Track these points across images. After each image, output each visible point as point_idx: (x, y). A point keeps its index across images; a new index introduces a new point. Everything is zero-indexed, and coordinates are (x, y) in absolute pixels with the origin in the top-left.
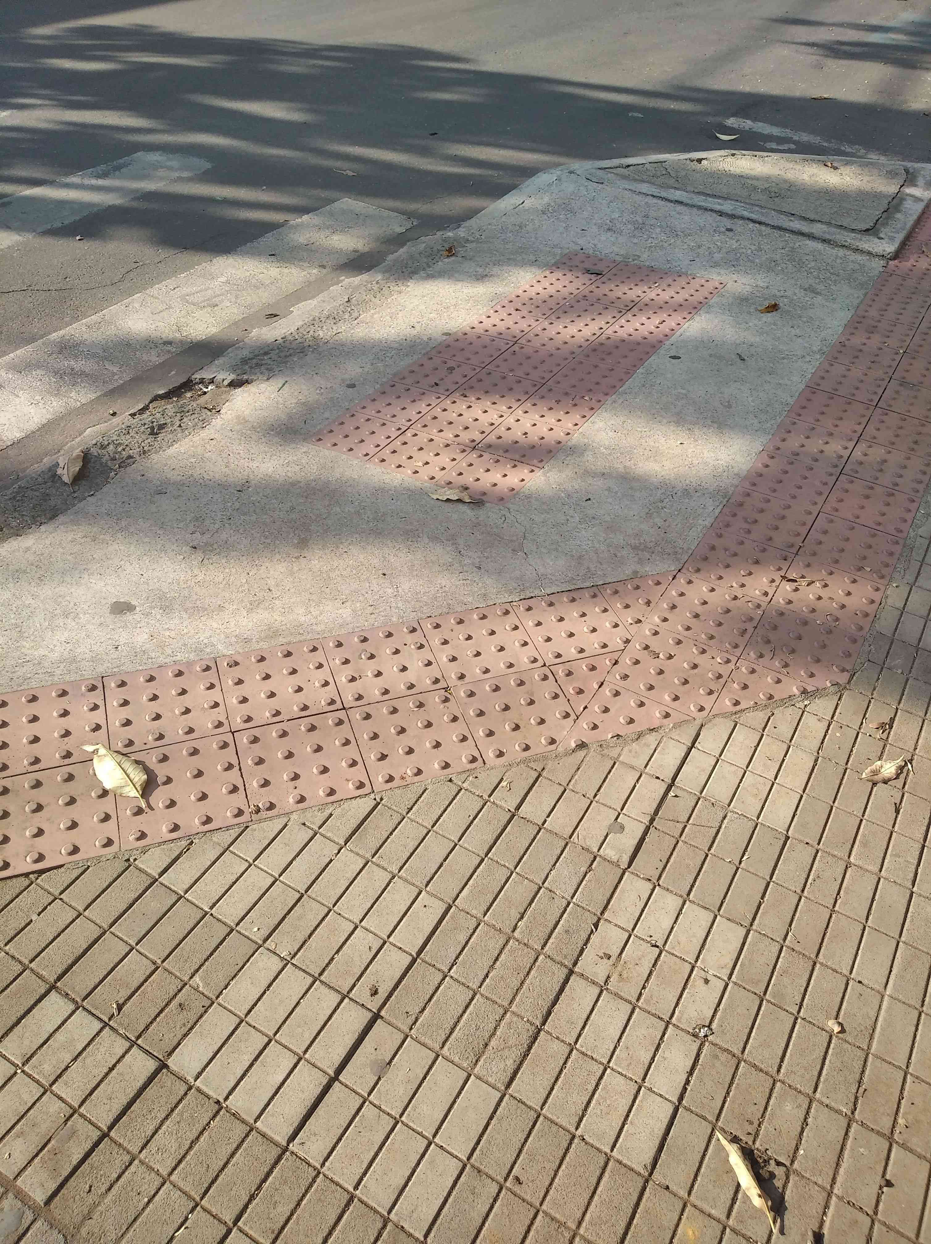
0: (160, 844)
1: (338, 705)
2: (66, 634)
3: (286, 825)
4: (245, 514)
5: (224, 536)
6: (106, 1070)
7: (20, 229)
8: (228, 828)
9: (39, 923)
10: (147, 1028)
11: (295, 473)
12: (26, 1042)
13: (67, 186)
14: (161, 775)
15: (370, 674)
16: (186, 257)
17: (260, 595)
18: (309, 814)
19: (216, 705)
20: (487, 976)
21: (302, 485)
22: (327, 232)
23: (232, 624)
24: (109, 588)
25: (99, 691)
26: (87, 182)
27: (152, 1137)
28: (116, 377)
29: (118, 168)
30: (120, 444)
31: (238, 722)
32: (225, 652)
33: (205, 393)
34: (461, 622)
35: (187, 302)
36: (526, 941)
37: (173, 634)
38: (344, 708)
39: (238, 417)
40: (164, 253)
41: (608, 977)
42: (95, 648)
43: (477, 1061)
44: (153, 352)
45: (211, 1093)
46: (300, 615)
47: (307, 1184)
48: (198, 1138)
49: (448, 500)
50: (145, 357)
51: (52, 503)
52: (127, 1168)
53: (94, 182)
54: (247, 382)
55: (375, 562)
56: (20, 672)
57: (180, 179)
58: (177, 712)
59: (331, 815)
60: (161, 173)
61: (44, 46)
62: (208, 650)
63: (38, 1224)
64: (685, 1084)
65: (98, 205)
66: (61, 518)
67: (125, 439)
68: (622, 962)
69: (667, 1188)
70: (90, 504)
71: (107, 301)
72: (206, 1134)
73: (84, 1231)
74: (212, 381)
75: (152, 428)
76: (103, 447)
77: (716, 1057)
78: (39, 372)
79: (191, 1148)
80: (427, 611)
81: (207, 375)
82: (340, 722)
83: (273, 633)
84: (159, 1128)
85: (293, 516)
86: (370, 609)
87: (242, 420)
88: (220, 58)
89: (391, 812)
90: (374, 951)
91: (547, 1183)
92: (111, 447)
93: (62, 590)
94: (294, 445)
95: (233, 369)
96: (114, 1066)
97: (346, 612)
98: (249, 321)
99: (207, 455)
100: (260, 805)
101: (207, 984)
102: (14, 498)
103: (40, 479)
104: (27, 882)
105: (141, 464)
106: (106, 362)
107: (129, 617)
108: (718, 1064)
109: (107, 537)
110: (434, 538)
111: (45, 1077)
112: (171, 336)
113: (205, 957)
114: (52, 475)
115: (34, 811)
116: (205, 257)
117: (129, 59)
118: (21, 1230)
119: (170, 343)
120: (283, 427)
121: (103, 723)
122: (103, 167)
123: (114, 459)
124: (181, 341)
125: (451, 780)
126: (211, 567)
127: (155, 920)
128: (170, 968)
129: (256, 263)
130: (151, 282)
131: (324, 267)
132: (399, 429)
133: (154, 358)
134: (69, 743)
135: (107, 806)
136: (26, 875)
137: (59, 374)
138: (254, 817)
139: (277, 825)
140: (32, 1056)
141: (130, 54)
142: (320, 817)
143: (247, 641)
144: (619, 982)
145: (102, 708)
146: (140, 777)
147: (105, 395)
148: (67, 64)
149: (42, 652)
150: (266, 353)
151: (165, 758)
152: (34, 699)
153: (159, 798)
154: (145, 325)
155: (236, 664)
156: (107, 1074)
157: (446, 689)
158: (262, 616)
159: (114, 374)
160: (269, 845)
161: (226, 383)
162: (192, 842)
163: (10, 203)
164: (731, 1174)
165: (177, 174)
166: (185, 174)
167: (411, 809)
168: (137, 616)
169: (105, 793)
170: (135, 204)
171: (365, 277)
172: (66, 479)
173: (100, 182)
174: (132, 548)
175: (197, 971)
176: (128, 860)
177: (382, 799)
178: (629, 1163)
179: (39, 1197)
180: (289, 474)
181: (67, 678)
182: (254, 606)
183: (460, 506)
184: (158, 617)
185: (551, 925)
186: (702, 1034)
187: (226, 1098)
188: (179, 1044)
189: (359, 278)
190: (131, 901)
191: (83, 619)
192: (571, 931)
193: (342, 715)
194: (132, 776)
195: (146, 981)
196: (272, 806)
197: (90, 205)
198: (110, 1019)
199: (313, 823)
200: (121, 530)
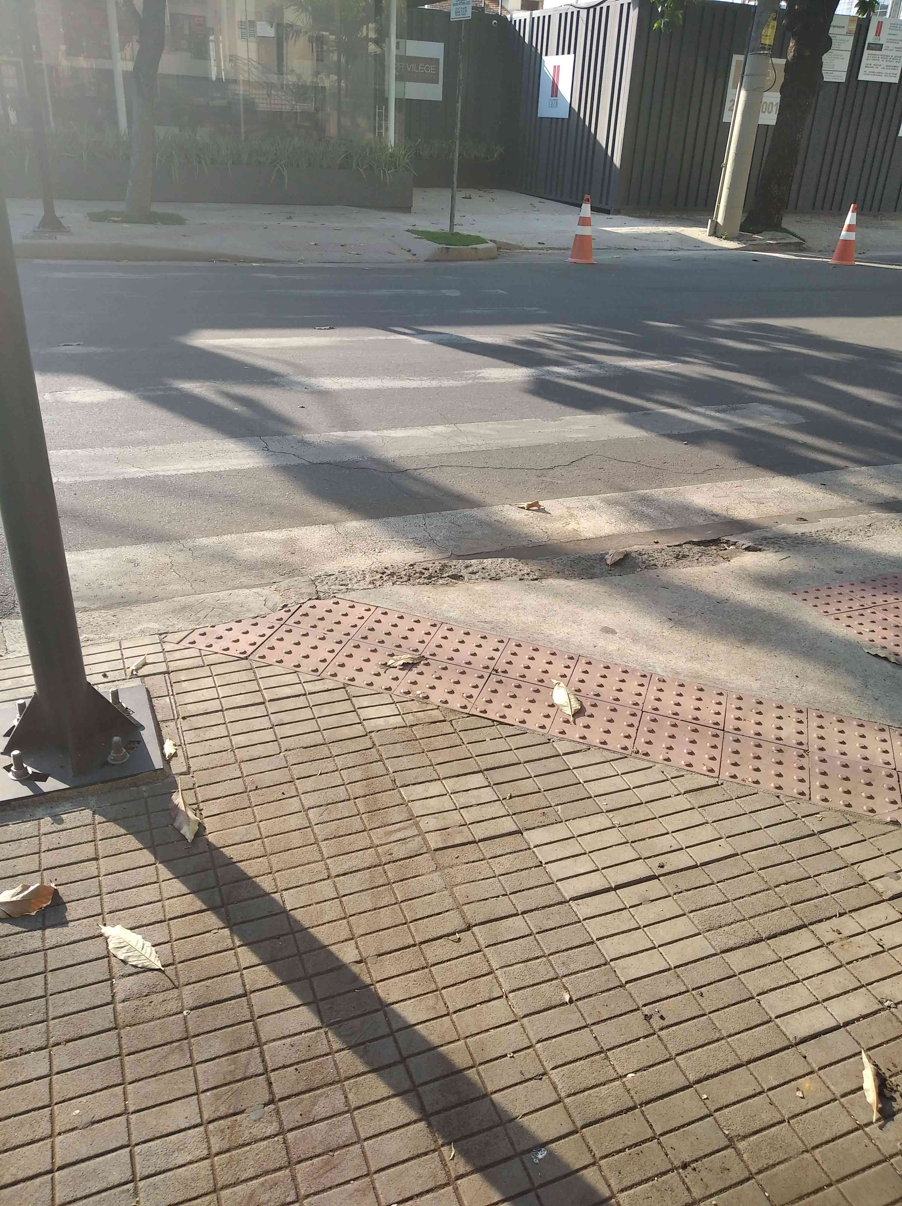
0: (571, 741)
1: (721, 727)
2: (570, 630)
3: (651, 767)
4: (715, 614)
5: (693, 621)
6: (490, 817)
7: (647, 430)
8: (614, 752)
9: (488, 742)
10: (521, 813)
11: (765, 606)
12: (457, 786)
13: (693, 412)
14: (589, 710)
15: (753, 721)
16: (757, 471)
17: (700, 656)
18: (668, 768)
19: (640, 694)
20: (743, 897)
21: (766, 613)
22: (877, 481)
23: (673, 663)
24: (606, 619)
25: (574, 661)
26: (708, 412)
27: (499, 856)
28: (669, 524)
29: (735, 409)
30: (652, 556)
31: (649, 707)
32: (660, 673)
33: (726, 549)
34: (841, 721)
35: (742, 496)
36: (782, 896)
37: (632, 653)
38: (723, 730)
39: (741, 567)
40: (741, 465)
41: (832, 942)
42: (583, 642)
43: (709, 930)
44: (702, 518)
45: (539, 857)
46: (722, 674)
47: (571, 922)
48: (522, 870)
49: (876, 656)
50: (695, 519)
51: (595, 571)
52: (479, 860)
53: (713, 414)
54: (760, 550)
55: (795, 669)
56: (535, 636)
57: (777, 424)
58: (614, 688)
59: (683, 776)
60: (765, 418)
61: (720, 331)
62: (650, 668)
63: (427, 855)
64: (855, 1019)
65: (709, 427)
66: (595, 580)
67: (656, 555)
68: (848, 940)
69: (805, 1057)
70: (616, 579)
71: (686, 482)
72: (527, 871)
73: (446, 871)
74: (734, 544)
75: (678, 555)
76: (640, 554)
77: (891, 1021)
78: (621, 508)
79: (516, 871)
80: (817, 706)
81: (732, 539)
82: (716, 736)
83: (697, 676)
84: (504, 855)
85: (749, 626)
86: (774, 690)
87: (743, 569)
88: (849, 357)
89: (724, 792)
90: (672, 849)
91: (720, 1007)
92: (646, 556)
93: (579, 610)
94: (772, 591)
95: (754, 541)
96: (495, 818)
97: (756, 685)
98: (781, 518)
99: (707, 579)
100: (640, 751)
101: (563, 812)
102: (574, 561)
103: (593, 557)
104: (492, 724)
105: (660, 570)
106: (667, 515)
107: (610, 636)
108: (889, 1024)
109: (618, 597)
110: (850, 672)
111: (459, 803)
112: (720, 512)
113: (569, 800)
114: (602, 558)
115: (511, 696)
116: (770, 474)
117: (778, 347)
118: (418, 853)
119: (717, 516)
120: (772, 580)
121: (568, 676)
122: (724, 406)
123: (644, 563)
124: (725, 517)
125: (778, 797)
126: (675, 632)
127: (550, 771)
128: (547, 796)
129: (808, 486)
130: (723, 479)
131: (861, 501)
132: (863, 606)
133: (701, 521)
134: (545, 677)
135: (552, 711)
136: (493, 721)
137: (633, 513)
138: (633, 754)
139: (646, 765)
140: (457, 792)
141: (778, 344)
142: (675, 774)
143: (677, 673)
144: (839, 948)
145: (572, 669)
146: (576, 706)
147: (657, 531)
148: (731, 343)
149: (552, 632)
150: (783, 538)
151: (595, 705)
152: (536, 650)
153: (582, 721)
154: (704, 501)
155: (664, 681)
156: (490, 819)
157: (805, 751)
158: (696, 666)
159: (668, 522)
160: (635, 771)
161: (744, 547)
162: (589, 749)
163: (649, 414)
164: (861, 1080)
165: (776, 421)
166: (783, 422)
167: (740, 798)
168: (616, 637)
169: (552, 706)
170: (736, 433)
171: (893, 515)
172: (609, 562)
173: (717, 415)
174: (631, 606)
175: (561, 804)
176: (549, 740)
177: (722, 784)
178: (784, 1030)
179: (433, 846)
180: (760, 605)
181: (559, 648)
182: (692, 659)
183: (885, 663)
184: (628, 642)
185: (805, 898)
186: (886, 1004)
187: (546, 863)
188: (534, 828)
189: (887, 515)
190: (541, 757)
191: (583, 627)
192: (819, 907)
193: (720, 733)
194: (572, 703)
195: (531, 794)
196: (647, 754)
197: (703, 426)
198: (503, 799)
199: (669, 775)
200: (629, 596)
